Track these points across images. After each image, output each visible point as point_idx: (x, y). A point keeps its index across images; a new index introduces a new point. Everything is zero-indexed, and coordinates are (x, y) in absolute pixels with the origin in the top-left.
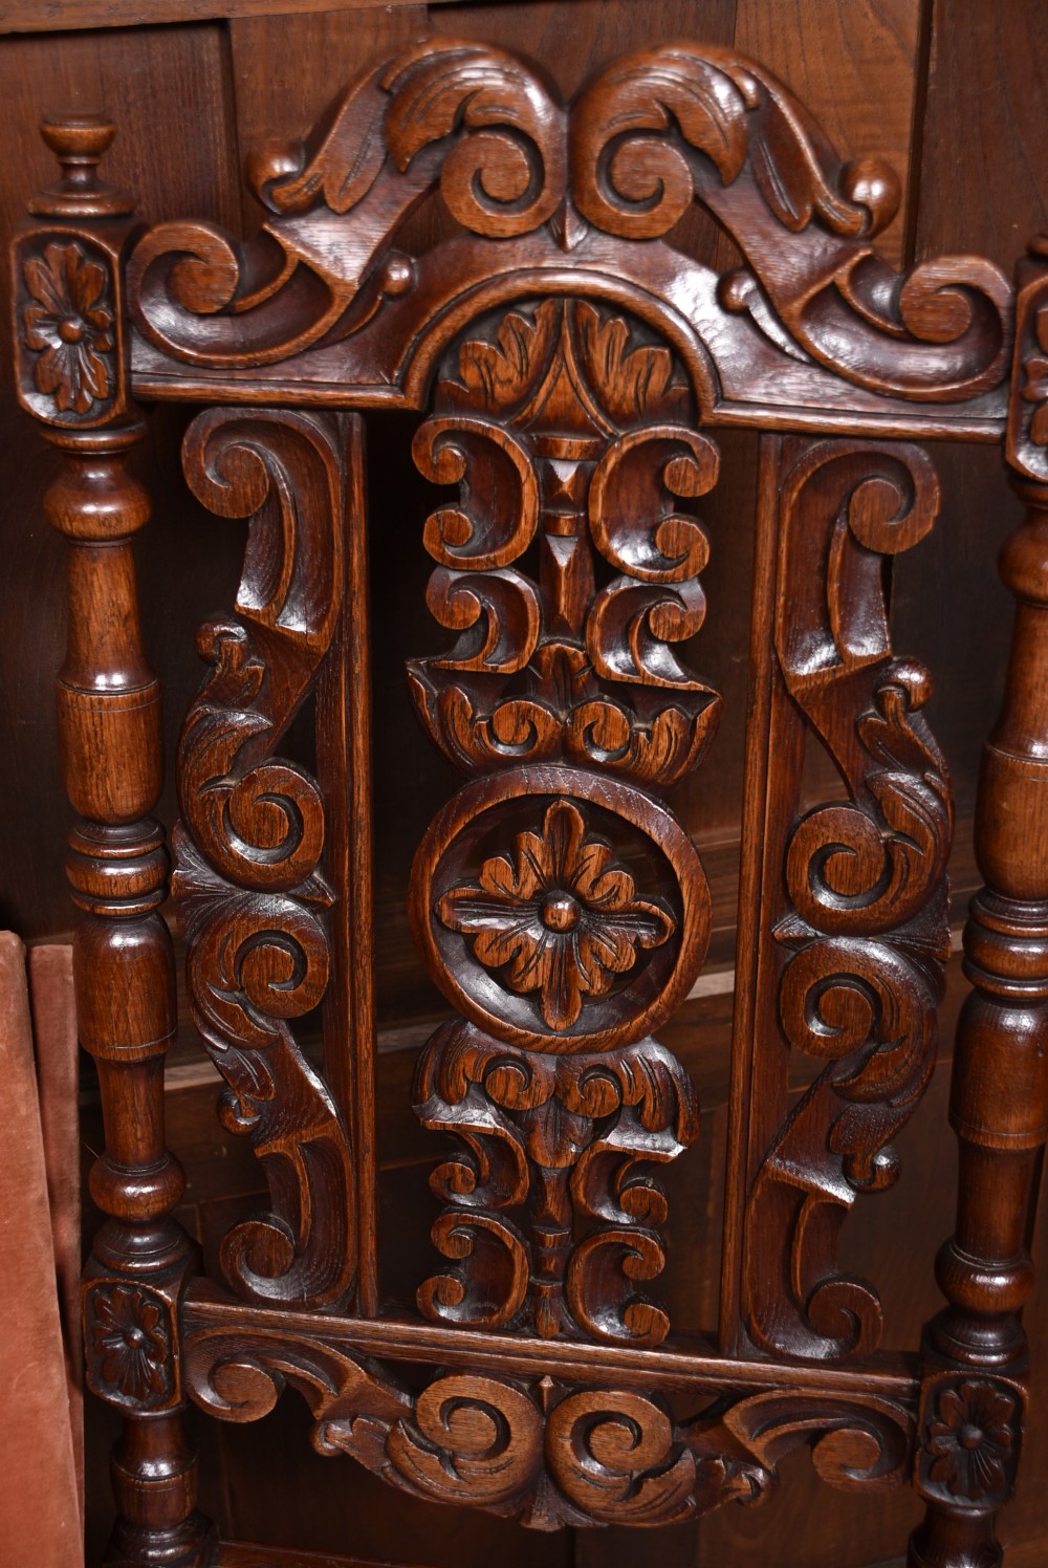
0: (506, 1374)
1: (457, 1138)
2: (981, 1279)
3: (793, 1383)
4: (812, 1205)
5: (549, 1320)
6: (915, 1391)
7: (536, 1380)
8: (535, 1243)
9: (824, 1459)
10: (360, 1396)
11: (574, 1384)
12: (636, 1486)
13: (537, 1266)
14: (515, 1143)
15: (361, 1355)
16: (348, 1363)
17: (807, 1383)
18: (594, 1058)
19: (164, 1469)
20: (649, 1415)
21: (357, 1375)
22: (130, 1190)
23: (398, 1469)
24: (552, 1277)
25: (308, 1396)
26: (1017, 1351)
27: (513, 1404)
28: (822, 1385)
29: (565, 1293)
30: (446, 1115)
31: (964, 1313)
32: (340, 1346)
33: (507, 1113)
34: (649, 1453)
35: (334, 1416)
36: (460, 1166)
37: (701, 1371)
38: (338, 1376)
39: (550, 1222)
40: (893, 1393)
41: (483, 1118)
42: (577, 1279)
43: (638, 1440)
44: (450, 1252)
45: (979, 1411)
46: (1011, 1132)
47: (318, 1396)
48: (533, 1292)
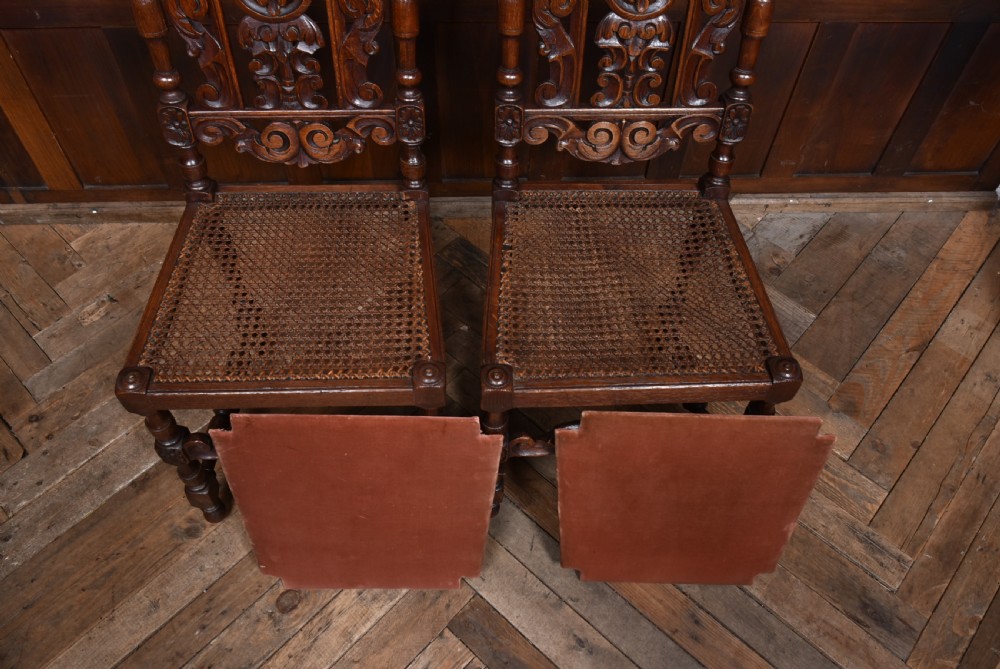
0: (613, 120)
1: (608, 50)
2: (742, 76)
3: (692, 112)
4: (703, 59)
5: (626, 103)
6: (724, 112)
7: (621, 121)
8: (625, 79)
9: (696, 135)
10: (572, 132)
11: (630, 121)
12: (645, 148)
13: (625, 87)
14: (624, 50)
15: (571, 119)
16: (570, 123)
17: (695, 112)
18: (649, 21)
19: (510, 162)
20: (650, 127)
21: (572, 125)
22: (508, 77)
23: (580, 153)
24: (629, 90)
25: (557, 135)
26: (749, 98)
27: (613, 129)
28: (699, 112)
29: (632, 94)
30: (603, 42)
31: (737, 85)
32: (567, 118)
33: (621, 40)
34: (650, 138)
35: (563, 140)
36: (607, 58)
37: (667, 112)
38: (565, 126)
39: (630, 74)
40: (717, 113)
41: (614, 42)
42: (635, 91)
43: (647, 134)
44: (602, 85)
45: (738, 115)
46: (759, 31)
47: (560, 133)
48: (624, 94)
